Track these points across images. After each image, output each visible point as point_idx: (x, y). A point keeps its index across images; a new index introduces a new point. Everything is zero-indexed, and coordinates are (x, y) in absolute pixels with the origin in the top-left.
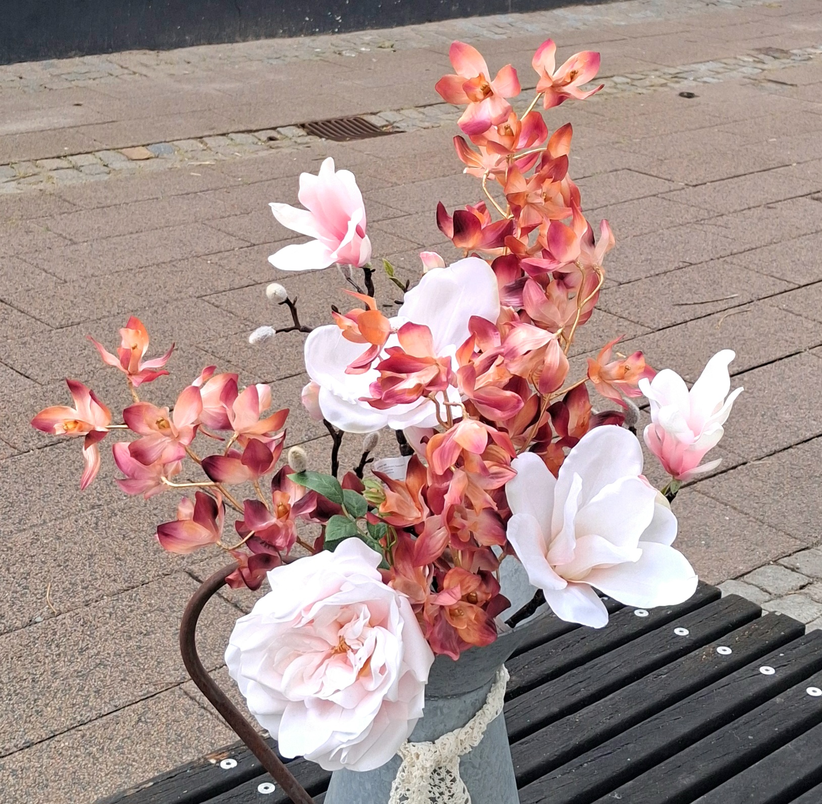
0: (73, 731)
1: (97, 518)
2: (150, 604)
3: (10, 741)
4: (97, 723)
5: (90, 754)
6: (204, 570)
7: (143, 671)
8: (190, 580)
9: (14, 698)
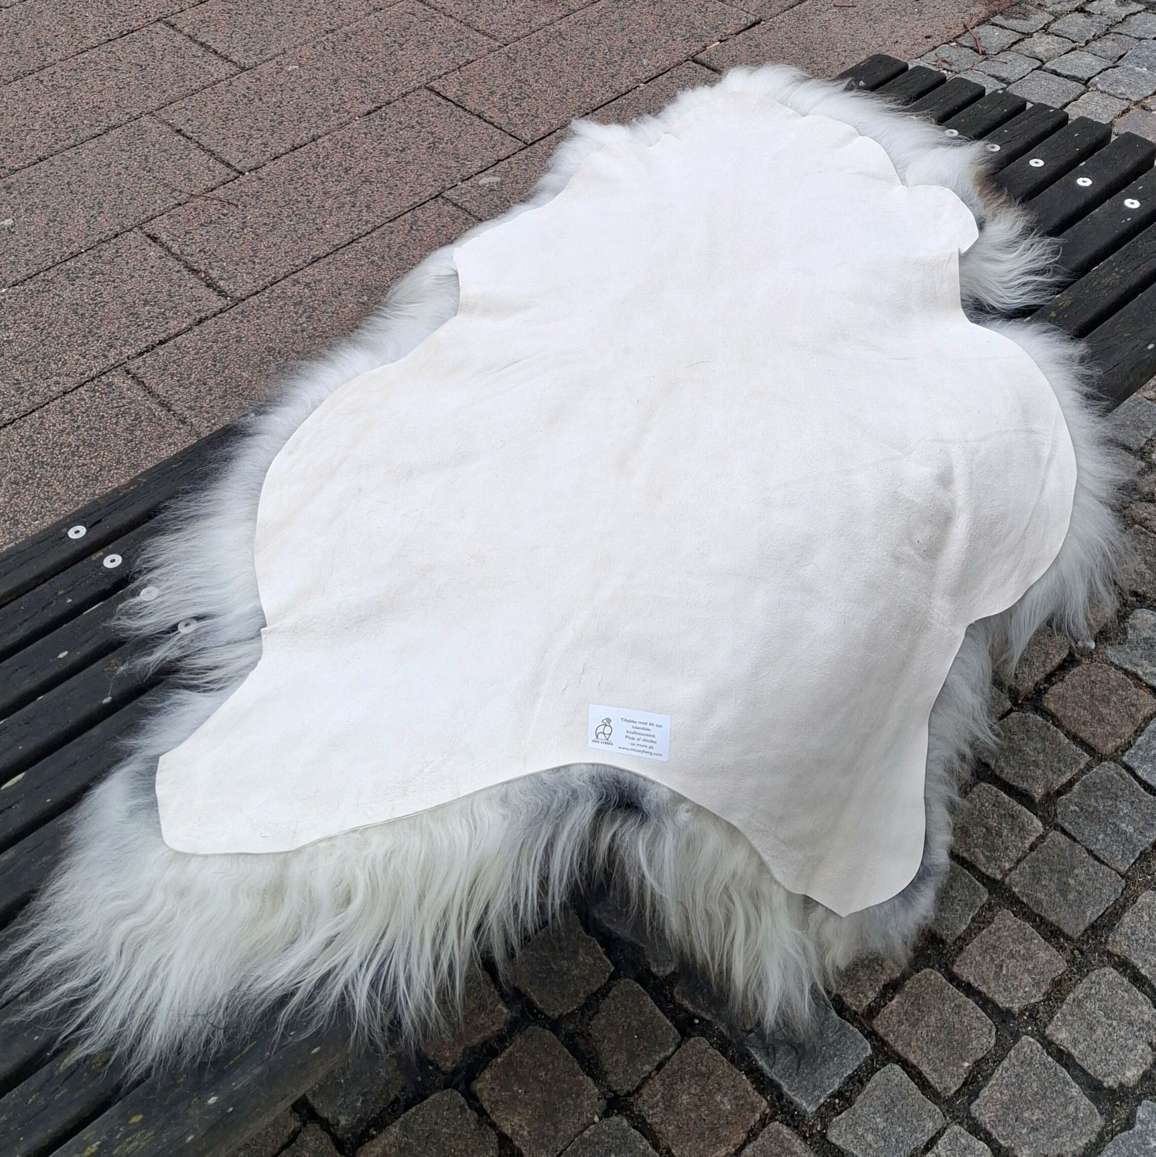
0: (354, 244)
1: (333, 42)
2: (400, 123)
3: (298, 258)
4: (374, 234)
5: (372, 262)
6: (444, 86)
7: (406, 183)
8: (433, 96)
9: (294, 218)
